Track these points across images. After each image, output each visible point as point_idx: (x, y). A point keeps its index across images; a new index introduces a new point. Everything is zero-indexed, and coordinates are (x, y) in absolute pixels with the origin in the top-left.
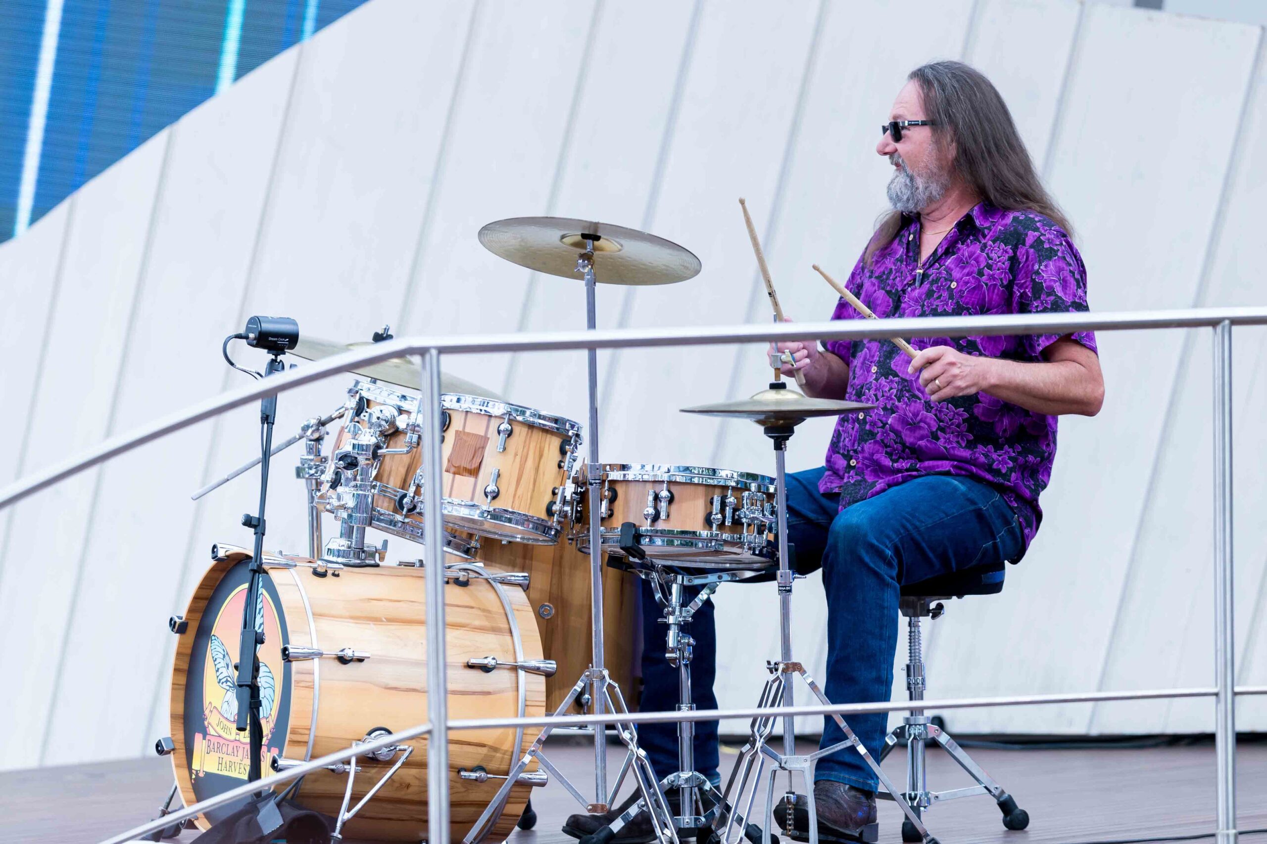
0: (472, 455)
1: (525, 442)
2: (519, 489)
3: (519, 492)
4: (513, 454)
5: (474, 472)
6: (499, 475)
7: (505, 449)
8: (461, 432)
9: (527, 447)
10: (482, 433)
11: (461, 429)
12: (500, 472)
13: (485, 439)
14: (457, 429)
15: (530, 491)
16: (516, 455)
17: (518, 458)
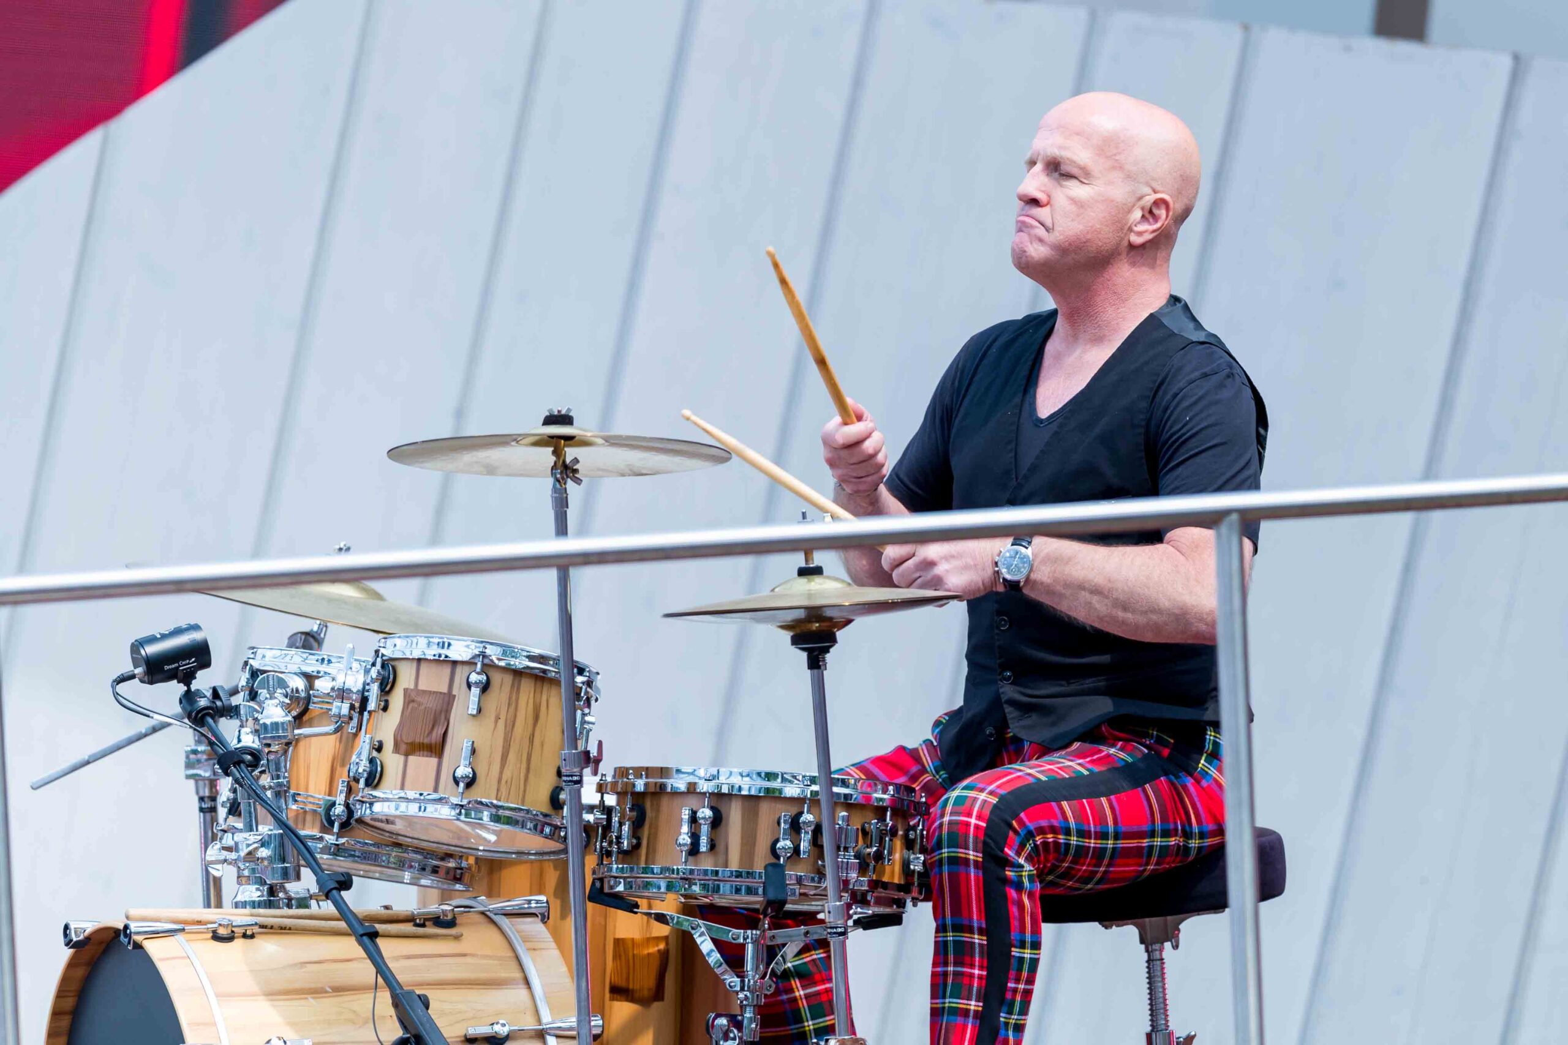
0: (431, 726)
1: (510, 698)
2: (506, 768)
3: (507, 774)
4: (493, 719)
5: (437, 749)
6: (474, 751)
7: (480, 710)
8: (412, 690)
9: (514, 705)
10: (445, 690)
11: (412, 687)
12: (475, 745)
13: (448, 699)
14: (407, 687)
15: (523, 771)
16: (498, 718)
17: (501, 723)
